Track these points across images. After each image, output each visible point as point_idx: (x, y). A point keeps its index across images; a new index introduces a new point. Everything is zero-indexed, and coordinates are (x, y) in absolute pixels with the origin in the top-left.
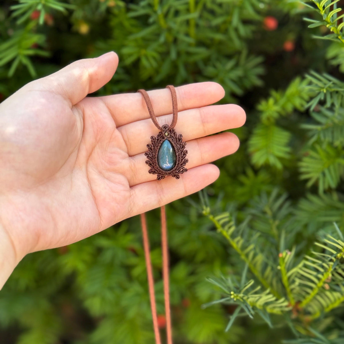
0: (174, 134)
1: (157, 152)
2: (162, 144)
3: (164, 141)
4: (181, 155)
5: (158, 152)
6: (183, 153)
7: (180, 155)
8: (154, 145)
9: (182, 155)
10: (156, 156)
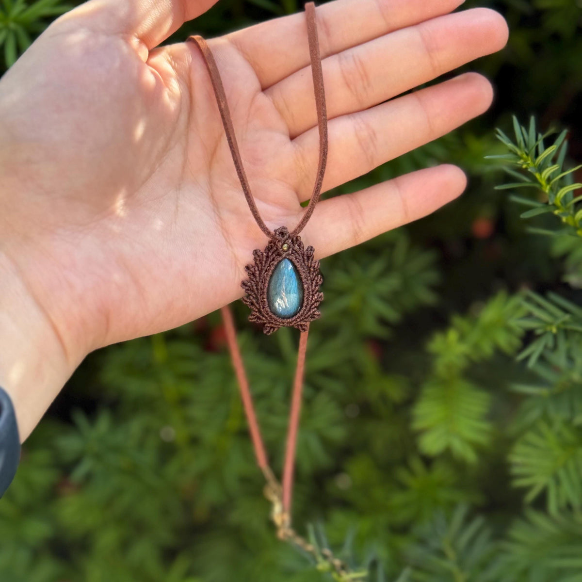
0: (299, 246)
1: (267, 282)
2: (277, 266)
3: (280, 261)
4: (312, 286)
5: (270, 282)
6: (314, 283)
7: (310, 287)
8: (260, 268)
9: (314, 287)
10: (265, 290)
